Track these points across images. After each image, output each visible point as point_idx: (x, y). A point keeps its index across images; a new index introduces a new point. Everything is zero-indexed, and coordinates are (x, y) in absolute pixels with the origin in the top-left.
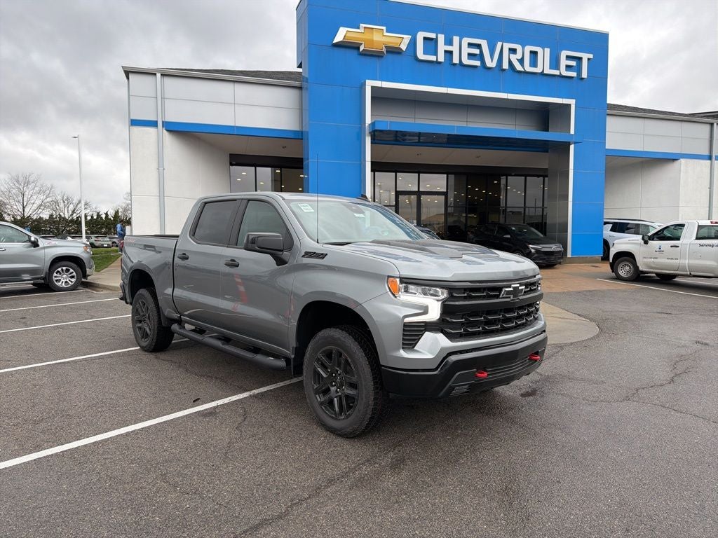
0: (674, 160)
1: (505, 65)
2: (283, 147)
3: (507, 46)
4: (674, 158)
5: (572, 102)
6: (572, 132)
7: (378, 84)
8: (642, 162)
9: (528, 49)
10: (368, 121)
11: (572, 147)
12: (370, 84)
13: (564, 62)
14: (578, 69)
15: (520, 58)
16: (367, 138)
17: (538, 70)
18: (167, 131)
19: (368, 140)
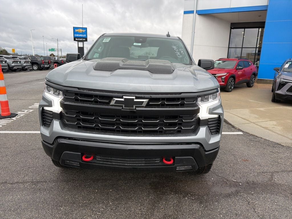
2: (259, 16)
18: (198, 14)
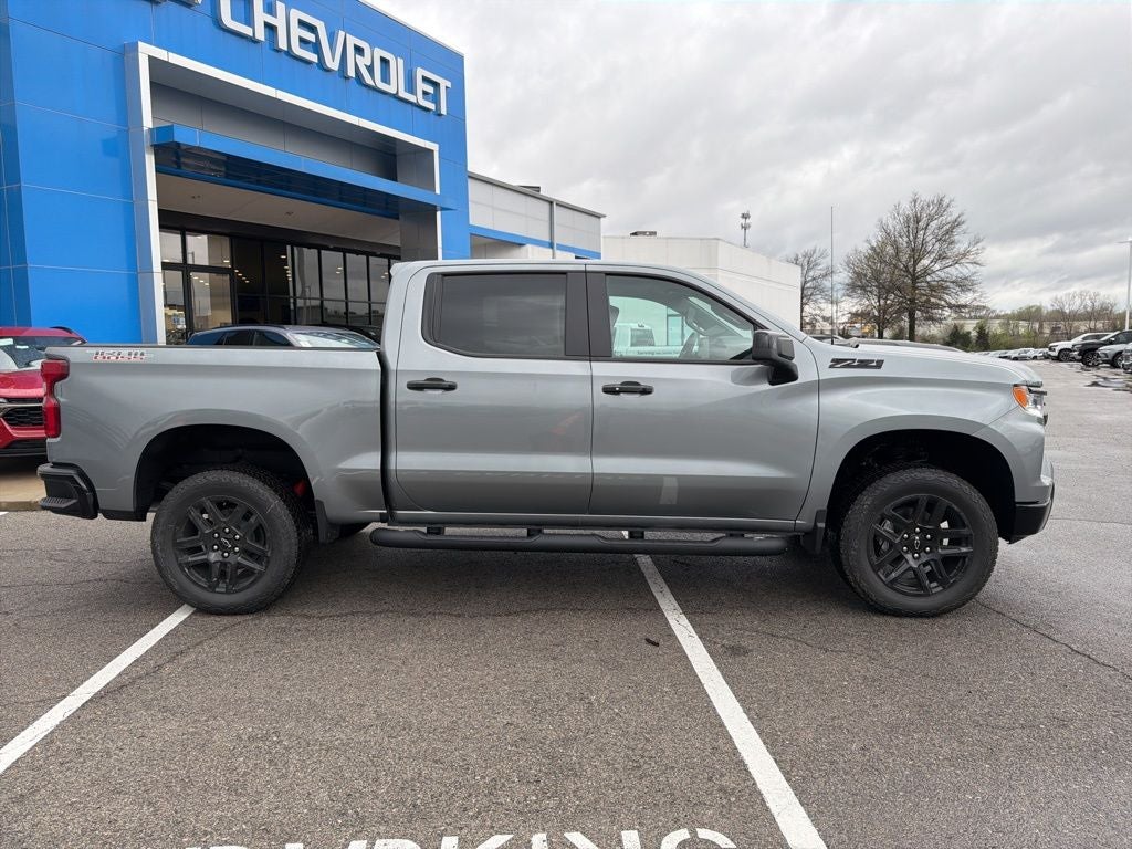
0: (521, 245)
1: (351, 73)
3: (352, 41)
4: (520, 242)
5: (434, 146)
6: (438, 191)
7: (161, 54)
8: (485, 245)
9: (379, 53)
10: (148, 122)
11: (439, 214)
12: (146, 51)
13: (421, 86)
14: (436, 100)
15: (369, 64)
16: (147, 156)
17: (391, 89)
19: (150, 162)
